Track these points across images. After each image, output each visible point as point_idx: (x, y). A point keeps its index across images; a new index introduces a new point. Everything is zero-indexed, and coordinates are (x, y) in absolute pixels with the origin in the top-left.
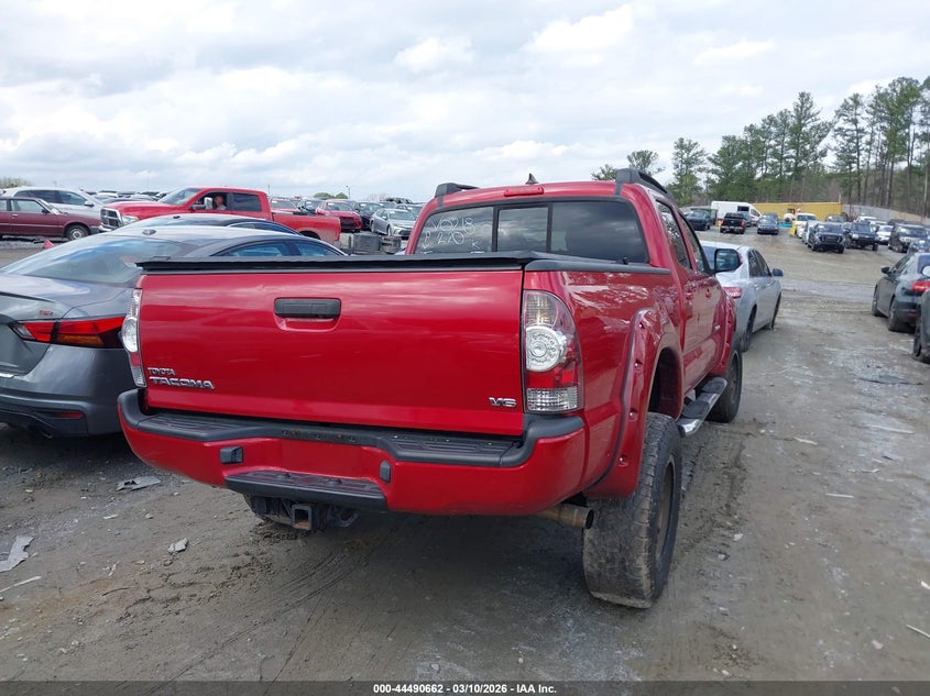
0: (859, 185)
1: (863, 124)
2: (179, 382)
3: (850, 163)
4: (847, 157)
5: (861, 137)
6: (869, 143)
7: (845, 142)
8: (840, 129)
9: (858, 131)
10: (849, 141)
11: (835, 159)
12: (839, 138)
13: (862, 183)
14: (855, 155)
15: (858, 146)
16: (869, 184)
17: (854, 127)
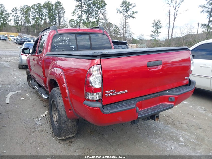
0: (20, 29)
1: (18, 14)
2: (116, 93)
3: (17, 24)
4: (16, 22)
5: (19, 17)
6: (21, 19)
7: (15, 18)
8: (13, 15)
9: (18, 16)
10: (16, 18)
11: (13, 22)
12: (13, 17)
13: (21, 28)
14: (18, 22)
15: (18, 20)
16: (22, 29)
17: (16, 15)
